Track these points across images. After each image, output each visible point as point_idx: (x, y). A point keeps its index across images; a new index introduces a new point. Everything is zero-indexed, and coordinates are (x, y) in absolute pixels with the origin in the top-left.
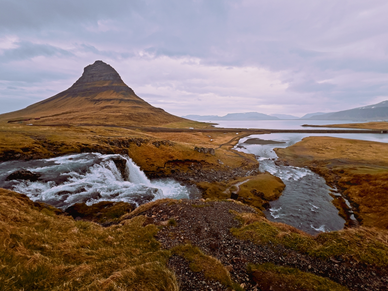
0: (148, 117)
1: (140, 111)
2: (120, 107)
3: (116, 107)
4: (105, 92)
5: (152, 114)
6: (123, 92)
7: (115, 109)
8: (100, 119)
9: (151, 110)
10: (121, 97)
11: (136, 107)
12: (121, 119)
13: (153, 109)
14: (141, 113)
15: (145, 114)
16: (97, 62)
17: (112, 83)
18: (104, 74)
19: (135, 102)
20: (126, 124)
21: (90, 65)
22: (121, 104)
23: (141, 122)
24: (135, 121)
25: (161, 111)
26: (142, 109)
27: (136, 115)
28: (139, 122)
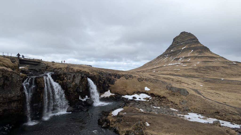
0: (217, 69)
1: (210, 65)
2: (192, 62)
3: (189, 62)
4: (185, 52)
5: (223, 67)
6: (199, 50)
7: (188, 64)
8: (174, 71)
9: (223, 63)
10: (196, 54)
11: (207, 62)
12: (188, 71)
13: (225, 63)
14: (210, 66)
15: (213, 67)
16: (182, 33)
17: (191, 45)
18: (186, 40)
19: (208, 58)
20: (190, 75)
21: (177, 36)
22: (195, 60)
23: (206, 74)
24: (201, 72)
25: (238, 64)
26: (212, 63)
27: (204, 68)
28: (204, 73)
